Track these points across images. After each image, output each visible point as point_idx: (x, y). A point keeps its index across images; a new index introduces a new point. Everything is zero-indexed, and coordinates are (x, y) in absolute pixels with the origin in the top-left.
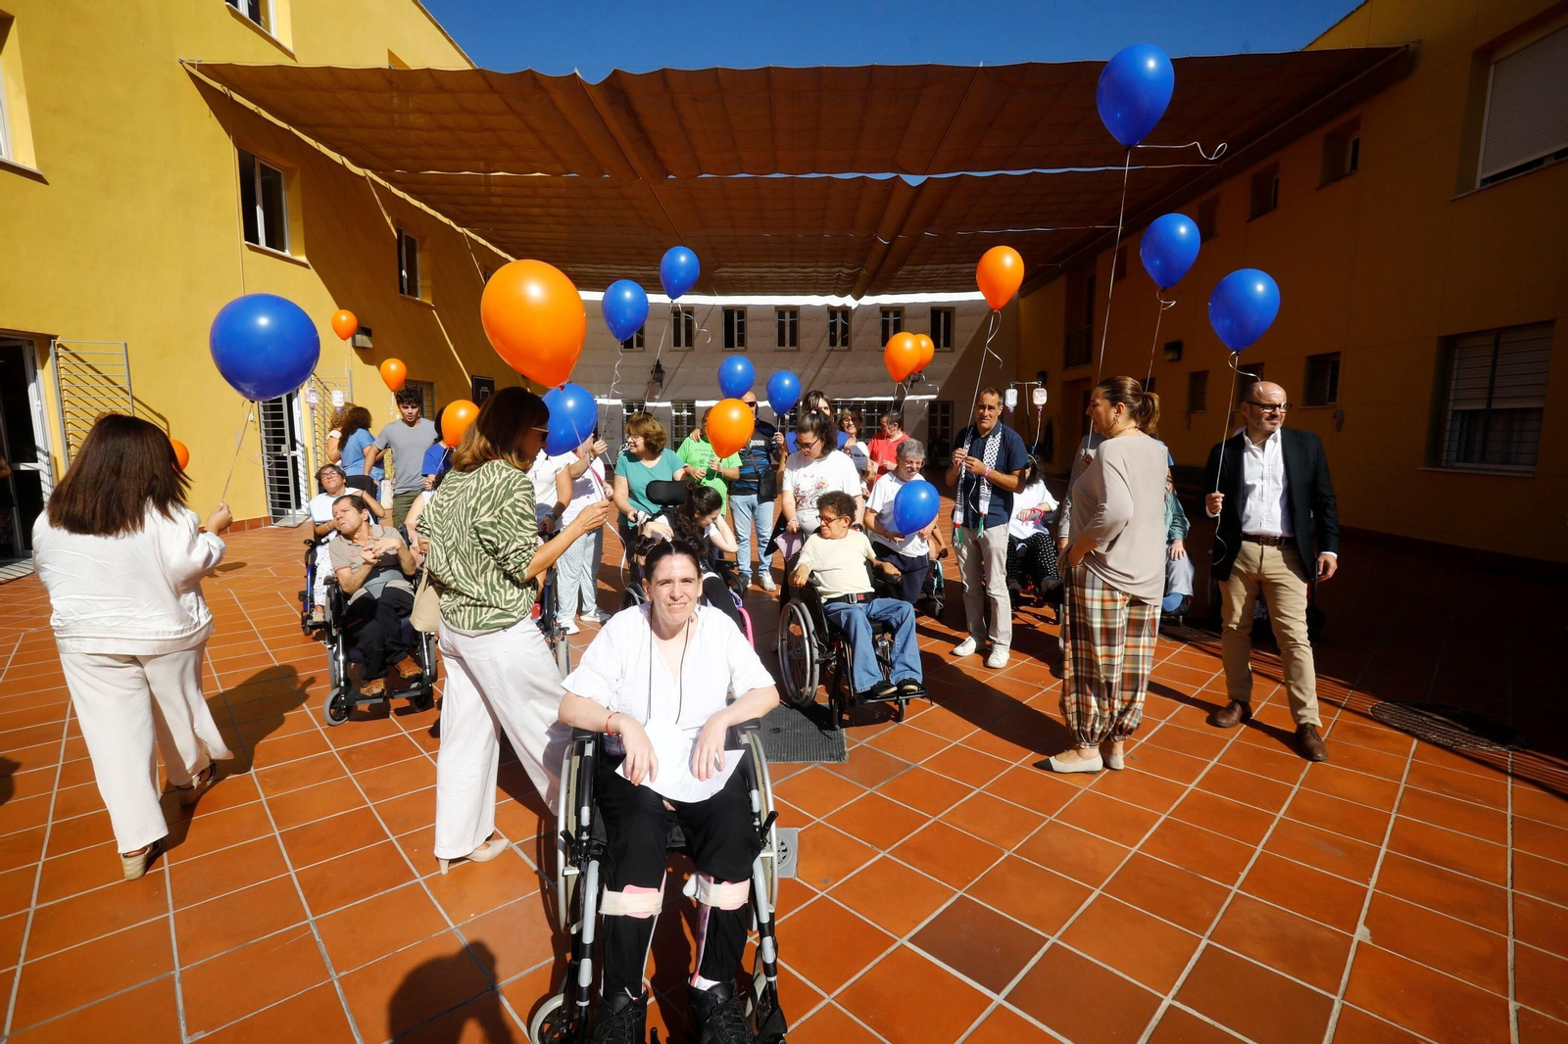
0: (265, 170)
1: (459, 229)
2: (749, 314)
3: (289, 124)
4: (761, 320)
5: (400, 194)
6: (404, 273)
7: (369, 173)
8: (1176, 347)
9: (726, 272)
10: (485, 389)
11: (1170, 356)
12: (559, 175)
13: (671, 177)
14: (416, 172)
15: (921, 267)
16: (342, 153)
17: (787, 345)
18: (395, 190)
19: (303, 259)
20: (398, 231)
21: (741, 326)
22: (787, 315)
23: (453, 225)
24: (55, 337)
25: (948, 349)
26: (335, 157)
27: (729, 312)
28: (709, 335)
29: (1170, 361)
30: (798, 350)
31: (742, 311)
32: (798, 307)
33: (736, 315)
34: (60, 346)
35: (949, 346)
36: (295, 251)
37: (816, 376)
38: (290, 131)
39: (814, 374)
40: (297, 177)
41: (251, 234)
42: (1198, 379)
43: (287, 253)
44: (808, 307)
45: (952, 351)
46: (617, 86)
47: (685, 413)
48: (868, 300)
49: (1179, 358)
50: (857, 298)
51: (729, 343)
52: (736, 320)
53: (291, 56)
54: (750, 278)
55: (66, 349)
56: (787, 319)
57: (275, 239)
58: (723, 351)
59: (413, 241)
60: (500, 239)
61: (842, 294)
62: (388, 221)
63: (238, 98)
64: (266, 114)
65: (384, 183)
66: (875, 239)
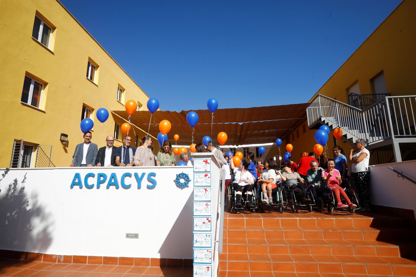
0: (117, 125)
1: (146, 133)
5: (137, 127)
6: (136, 143)
7: (133, 124)
14: (142, 124)
15: (250, 139)
19: (121, 141)
23: (145, 132)
38: (122, 119)
43: (118, 140)
46: (183, 113)
48: (240, 146)
50: (237, 146)
57: (117, 137)
59: (138, 136)
61: (233, 145)
62: (135, 133)
63: (116, 115)
64: (119, 116)
65: (134, 125)
66: (237, 134)
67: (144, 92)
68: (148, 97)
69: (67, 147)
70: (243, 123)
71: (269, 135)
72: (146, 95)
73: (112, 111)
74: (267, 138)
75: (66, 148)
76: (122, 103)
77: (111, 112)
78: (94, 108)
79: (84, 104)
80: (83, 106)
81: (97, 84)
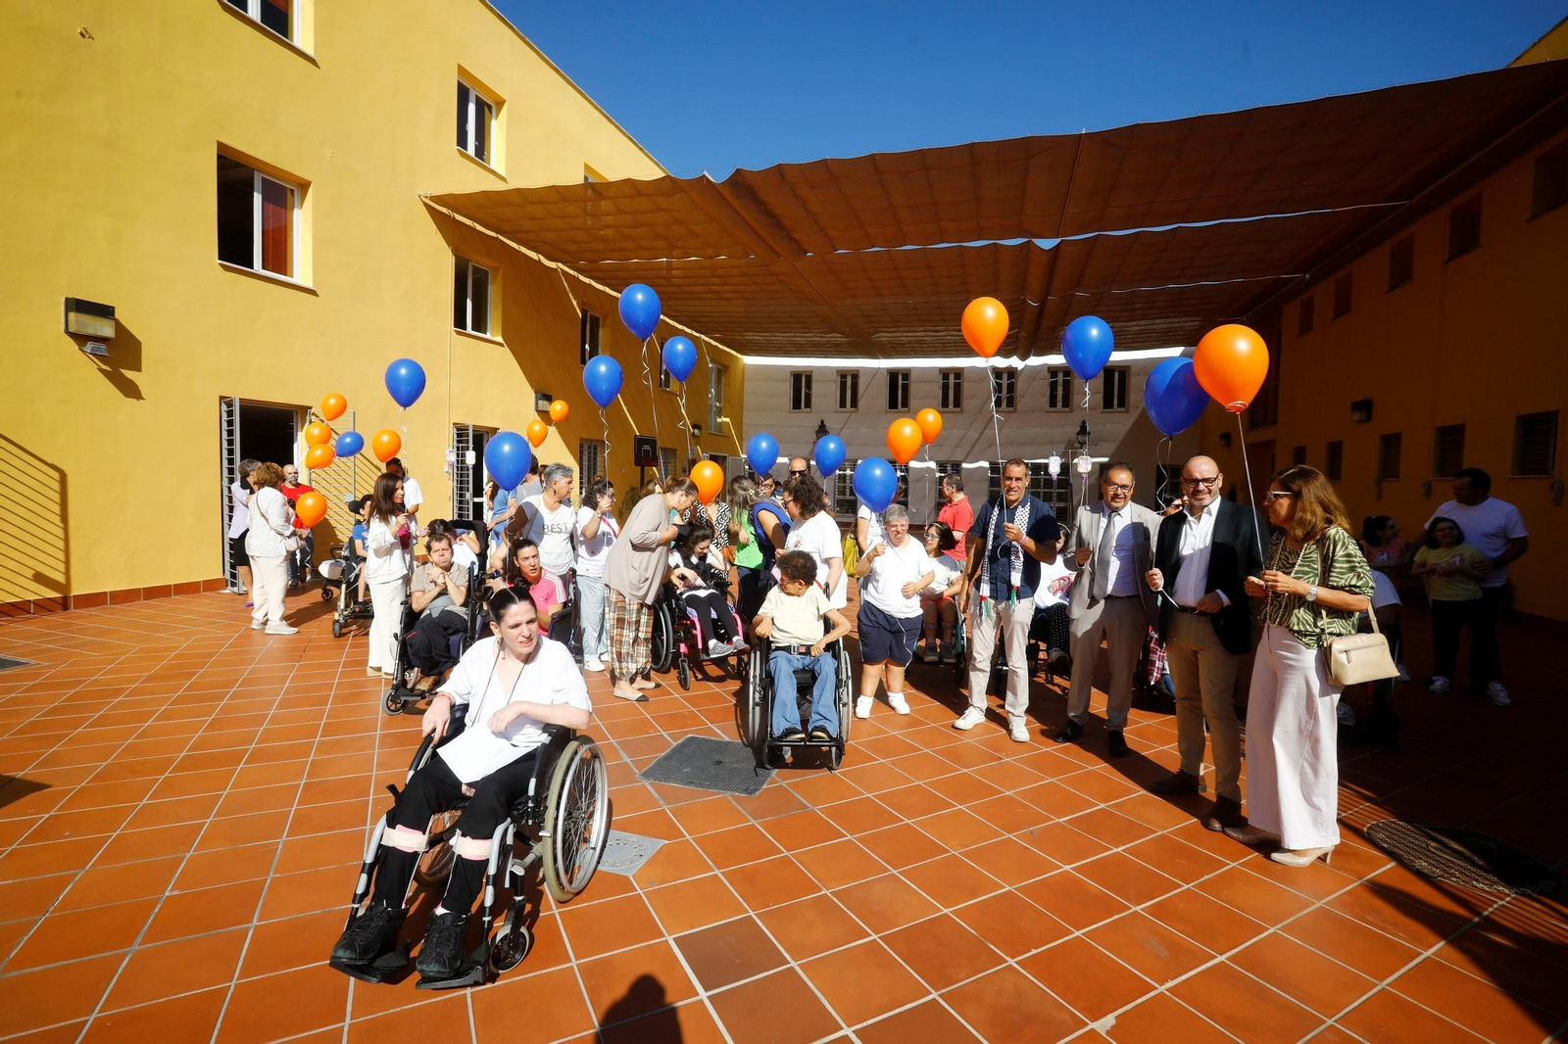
0: (476, 270)
2: (913, 377)
3: (497, 233)
4: (925, 382)
5: (587, 280)
6: (587, 346)
7: (560, 265)
8: (1365, 407)
9: (884, 337)
10: (647, 447)
11: (1357, 417)
12: (711, 258)
13: (809, 254)
14: (596, 262)
16: (538, 252)
17: (951, 406)
18: (582, 278)
19: (499, 339)
20: (584, 312)
21: (906, 388)
22: (952, 377)
24: (310, 408)
25: (1123, 409)
26: (533, 255)
27: (893, 375)
28: (874, 396)
29: (1358, 422)
30: (962, 412)
31: (906, 374)
32: (963, 368)
33: (900, 377)
34: (313, 414)
35: (1123, 406)
36: (494, 334)
37: (979, 438)
38: (497, 238)
39: (977, 435)
40: (500, 274)
41: (460, 322)
42: (1391, 444)
43: (488, 336)
44: (974, 369)
45: (1127, 411)
46: (740, 182)
47: (848, 472)
48: (1034, 361)
49: (1369, 418)
50: (1024, 358)
51: (893, 404)
52: (900, 382)
53: (503, 179)
54: (909, 342)
55: (317, 417)
56: (952, 380)
57: (480, 324)
58: (887, 412)
59: (598, 319)
60: (675, 314)
61: (1007, 355)
62: (575, 303)
63: (458, 217)
64: (479, 228)
65: (571, 272)
66: (1025, 301)
67: (616, 126)
68: (641, 149)
69: (137, 368)
70: (1058, 240)
71: (1177, 305)
72: (630, 139)
73: (427, 197)
74: (1161, 324)
75: (129, 374)
76: (493, 166)
77: (426, 205)
78: (302, 173)
79: (221, 146)
80: (219, 157)
81: (310, 51)
